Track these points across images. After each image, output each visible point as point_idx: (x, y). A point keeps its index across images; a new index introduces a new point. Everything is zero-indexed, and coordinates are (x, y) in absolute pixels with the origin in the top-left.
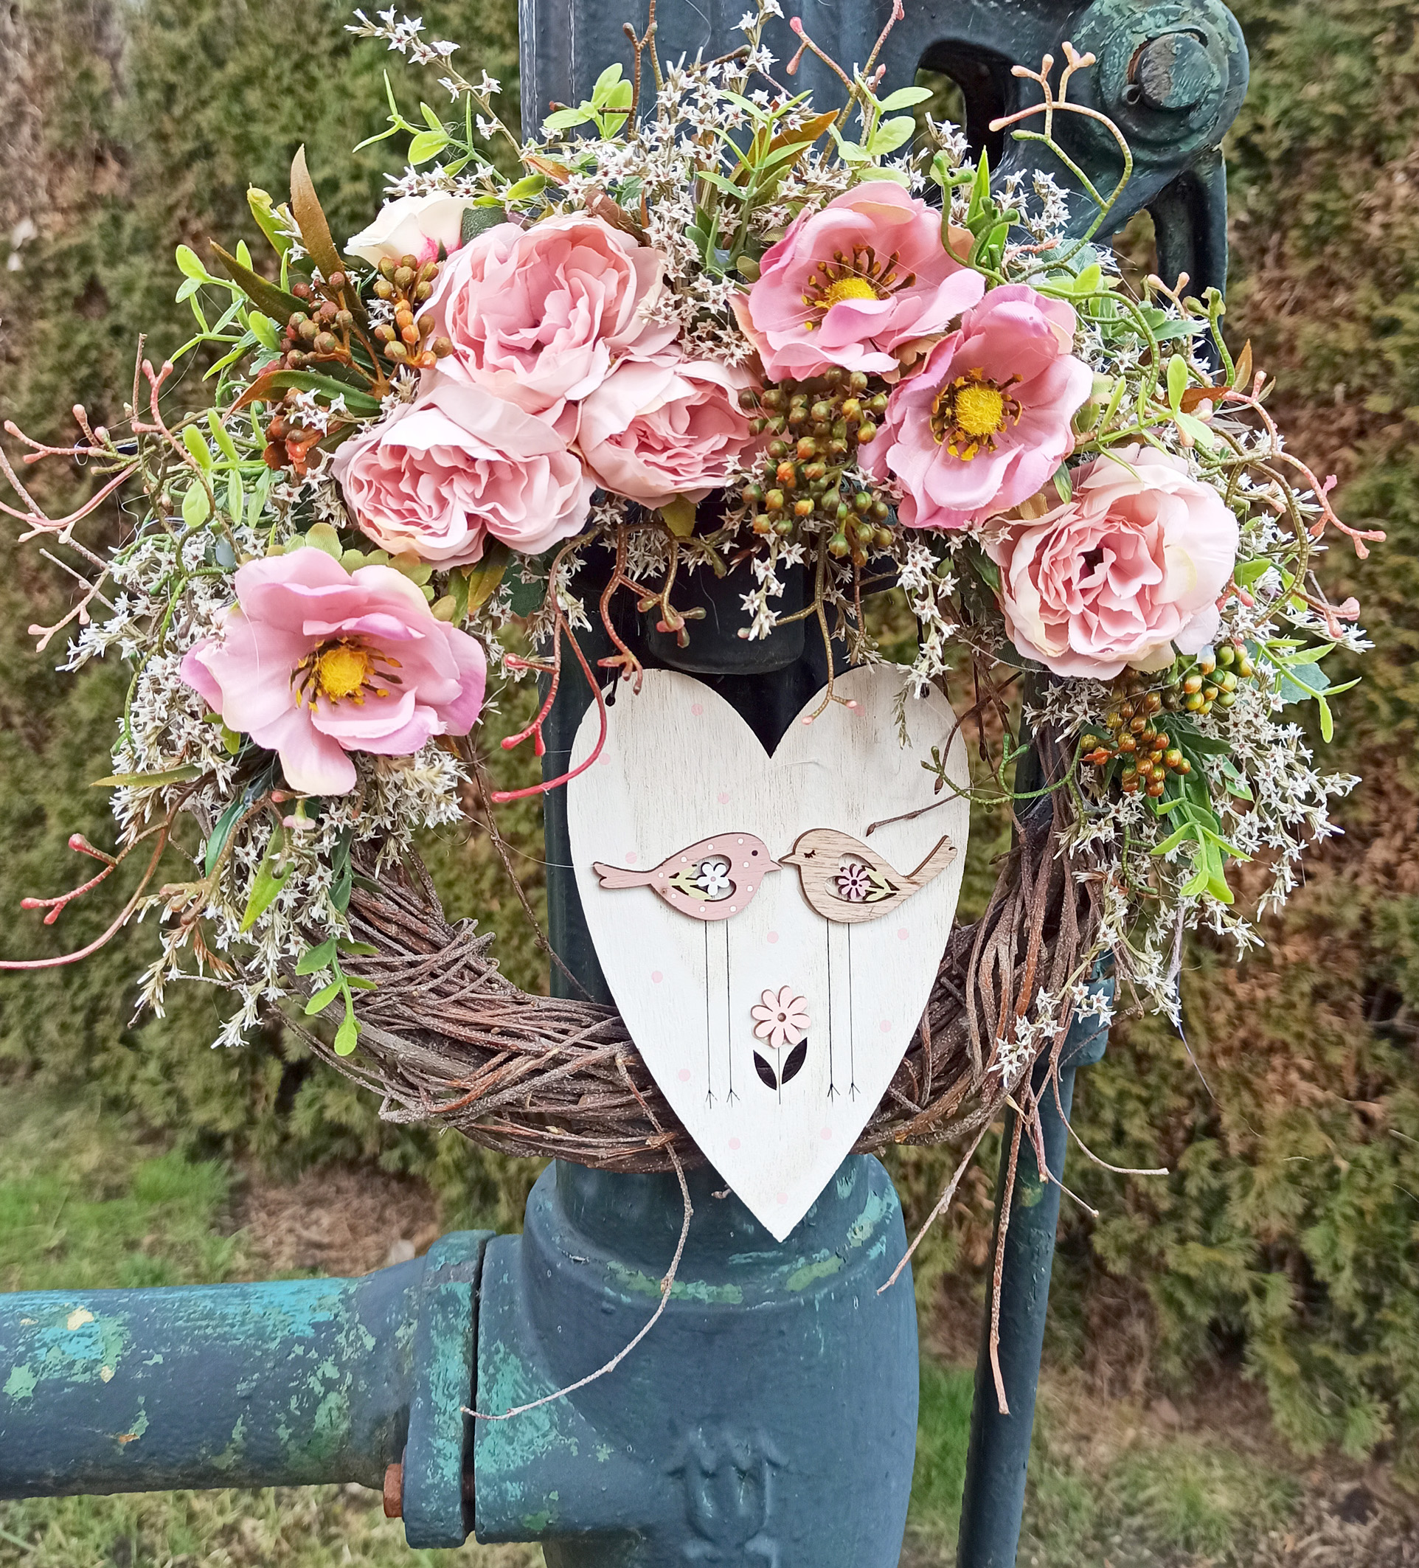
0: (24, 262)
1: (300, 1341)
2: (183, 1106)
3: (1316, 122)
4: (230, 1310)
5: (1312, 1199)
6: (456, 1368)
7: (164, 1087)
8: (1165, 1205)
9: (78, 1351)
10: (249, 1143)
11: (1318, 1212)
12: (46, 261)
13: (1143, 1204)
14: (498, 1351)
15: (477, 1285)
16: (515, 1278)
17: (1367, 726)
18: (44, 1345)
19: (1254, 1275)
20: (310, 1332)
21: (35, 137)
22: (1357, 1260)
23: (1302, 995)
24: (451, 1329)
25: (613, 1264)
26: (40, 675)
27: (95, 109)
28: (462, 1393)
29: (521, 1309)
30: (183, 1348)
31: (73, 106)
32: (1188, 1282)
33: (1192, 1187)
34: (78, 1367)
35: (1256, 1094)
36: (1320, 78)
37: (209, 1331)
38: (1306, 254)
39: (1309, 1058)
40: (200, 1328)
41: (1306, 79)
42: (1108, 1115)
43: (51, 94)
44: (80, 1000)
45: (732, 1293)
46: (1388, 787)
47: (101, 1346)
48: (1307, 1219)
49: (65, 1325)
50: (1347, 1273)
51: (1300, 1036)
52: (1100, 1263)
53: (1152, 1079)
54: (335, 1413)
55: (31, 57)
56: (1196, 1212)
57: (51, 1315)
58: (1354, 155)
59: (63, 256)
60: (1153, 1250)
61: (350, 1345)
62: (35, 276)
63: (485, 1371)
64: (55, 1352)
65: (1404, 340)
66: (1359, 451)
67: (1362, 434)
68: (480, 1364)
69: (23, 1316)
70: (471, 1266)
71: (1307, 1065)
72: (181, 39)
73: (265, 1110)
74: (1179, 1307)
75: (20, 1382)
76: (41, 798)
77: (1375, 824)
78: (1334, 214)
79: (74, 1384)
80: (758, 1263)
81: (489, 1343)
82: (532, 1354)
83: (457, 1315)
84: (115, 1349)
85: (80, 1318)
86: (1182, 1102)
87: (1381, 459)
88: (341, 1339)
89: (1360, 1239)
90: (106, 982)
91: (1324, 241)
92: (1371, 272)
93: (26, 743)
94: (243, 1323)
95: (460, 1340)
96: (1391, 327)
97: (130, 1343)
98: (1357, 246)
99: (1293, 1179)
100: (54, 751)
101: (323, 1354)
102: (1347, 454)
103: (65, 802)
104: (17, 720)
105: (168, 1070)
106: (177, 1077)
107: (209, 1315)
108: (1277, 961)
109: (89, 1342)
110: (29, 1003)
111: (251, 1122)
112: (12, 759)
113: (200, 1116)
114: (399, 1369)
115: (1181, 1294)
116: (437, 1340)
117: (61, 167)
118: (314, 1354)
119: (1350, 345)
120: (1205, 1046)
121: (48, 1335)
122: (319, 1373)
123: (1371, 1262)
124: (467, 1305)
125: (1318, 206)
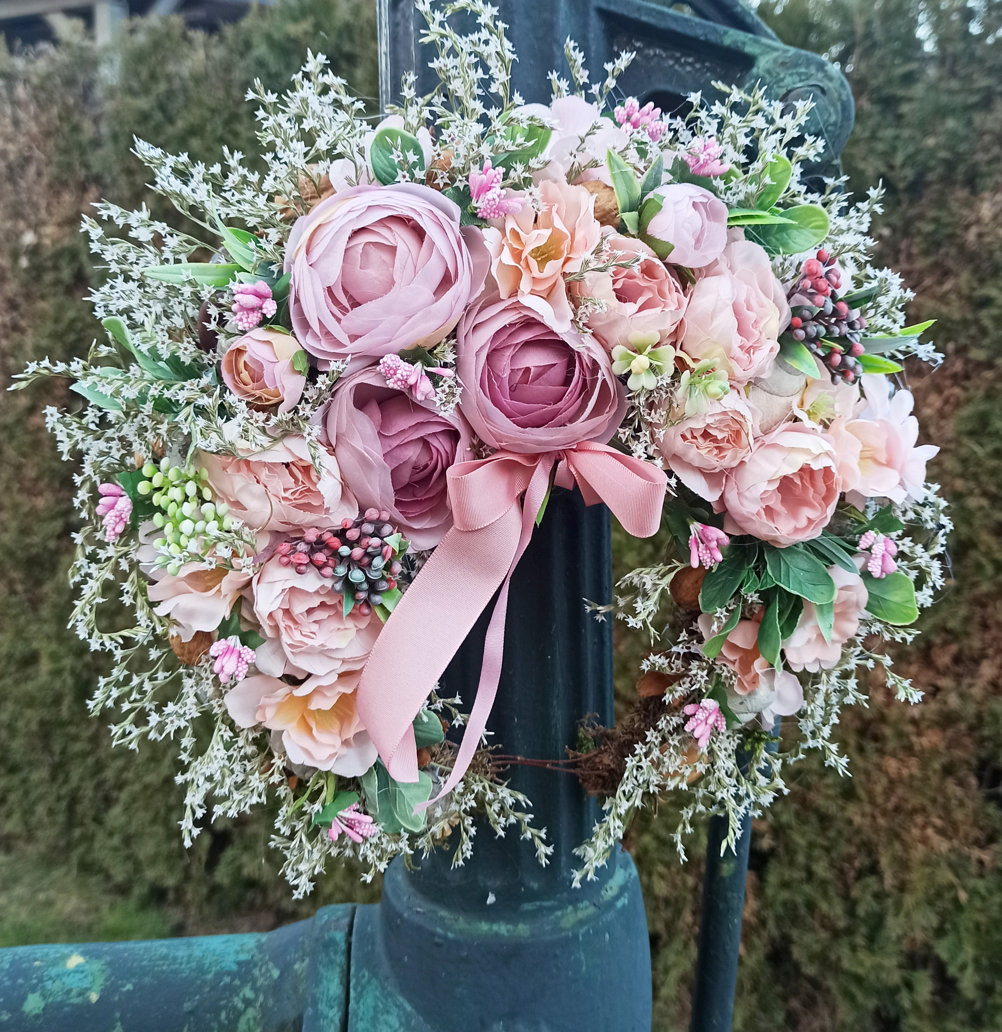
0: (30, 260)
1: (228, 973)
2: (138, 868)
3: (932, 163)
4: (180, 954)
5: (943, 916)
6: (334, 988)
7: (124, 853)
8: (842, 924)
9: (74, 983)
10: (185, 893)
11: (948, 926)
12: (45, 260)
13: (826, 924)
14: (363, 976)
15: (350, 934)
16: (376, 928)
17: (976, 579)
18: (50, 978)
19: (905, 973)
20: (234, 967)
21: (39, 174)
22: (976, 961)
23: (935, 771)
24: (332, 962)
25: (443, 913)
26: (38, 556)
27: (83, 153)
28: (339, 1005)
29: (380, 948)
30: (147, 980)
31: (66, 151)
32: (858, 980)
33: (861, 911)
34: (74, 993)
35: (904, 844)
36: (934, 133)
37: (165, 968)
38: (926, 253)
39: (940, 817)
40: (158, 966)
41: (926, 134)
42: (801, 859)
43: (51, 143)
44: (63, 791)
45: (523, 929)
46: (991, 622)
47: (90, 979)
48: (940, 932)
49: (65, 965)
50: (970, 971)
51: (934, 801)
52: (796, 967)
53: (832, 834)
54: (252, 1022)
55: (36, 118)
56: (863, 930)
57: (55, 959)
58: (958, 186)
59: (57, 256)
60: (833, 957)
61: (262, 975)
62: (37, 271)
63: (355, 990)
64: (58, 984)
65: (995, 311)
66: (965, 389)
67: (967, 377)
68: (352, 985)
69: (36, 960)
70: (346, 921)
71: (938, 822)
72: (143, 103)
73: (197, 870)
74: (851, 998)
75: (33, 1004)
76: (35, 645)
77: (983, 649)
78: (947, 225)
79: (72, 1005)
80: (540, 909)
81: (357, 971)
82: (387, 978)
83: (336, 953)
84: (100, 981)
85: (75, 960)
86: (852, 850)
87: (980, 393)
88: (256, 972)
89: (977, 946)
90: (82, 779)
91: (938, 245)
92: (971, 267)
93: (27, 604)
94: (188, 962)
95: (338, 970)
96: (986, 302)
97: (111, 976)
98: (962, 248)
99: (930, 902)
100: (45, 611)
101: (244, 983)
102: (957, 391)
103: (54, 646)
104: (19, 588)
105: (127, 841)
106: (133, 846)
107: (164, 958)
108: (917, 748)
109: (82, 976)
110: (26, 793)
111: (187, 877)
112: (16, 617)
113: (150, 874)
114: (295, 989)
115: (854, 989)
116: (322, 970)
117: (57, 194)
118: (237, 982)
119: (957, 316)
120: (868, 808)
121: (53, 972)
122: (241, 995)
123: (985, 962)
124: (343, 946)
125: (935, 220)
